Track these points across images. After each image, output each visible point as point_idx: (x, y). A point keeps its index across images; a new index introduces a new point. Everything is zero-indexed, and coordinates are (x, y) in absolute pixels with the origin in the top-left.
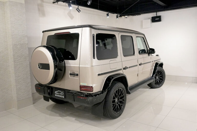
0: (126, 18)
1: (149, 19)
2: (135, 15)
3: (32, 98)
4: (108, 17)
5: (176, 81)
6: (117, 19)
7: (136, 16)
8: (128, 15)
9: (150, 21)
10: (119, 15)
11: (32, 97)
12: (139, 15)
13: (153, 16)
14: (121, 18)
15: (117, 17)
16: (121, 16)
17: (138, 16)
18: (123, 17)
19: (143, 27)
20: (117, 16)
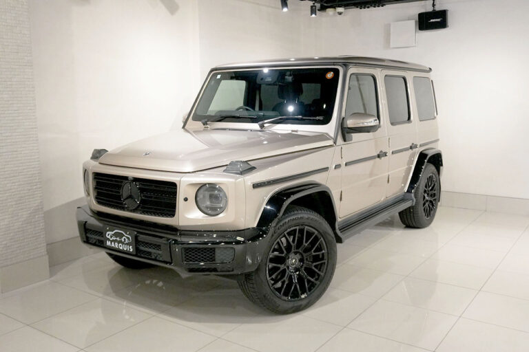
0: (340, 14)
1: (409, 20)
2: (368, 7)
3: (47, 256)
4: (285, 10)
5: (486, 211)
6: (314, 15)
7: (372, 9)
8: (346, 6)
9: (412, 24)
10: (318, 5)
11: (48, 253)
12: (381, 8)
13: (423, 11)
14: (323, 13)
15: (313, 11)
16: (323, 8)
17: (377, 8)
18: (330, 11)
19: (392, 45)
20: (312, 7)
